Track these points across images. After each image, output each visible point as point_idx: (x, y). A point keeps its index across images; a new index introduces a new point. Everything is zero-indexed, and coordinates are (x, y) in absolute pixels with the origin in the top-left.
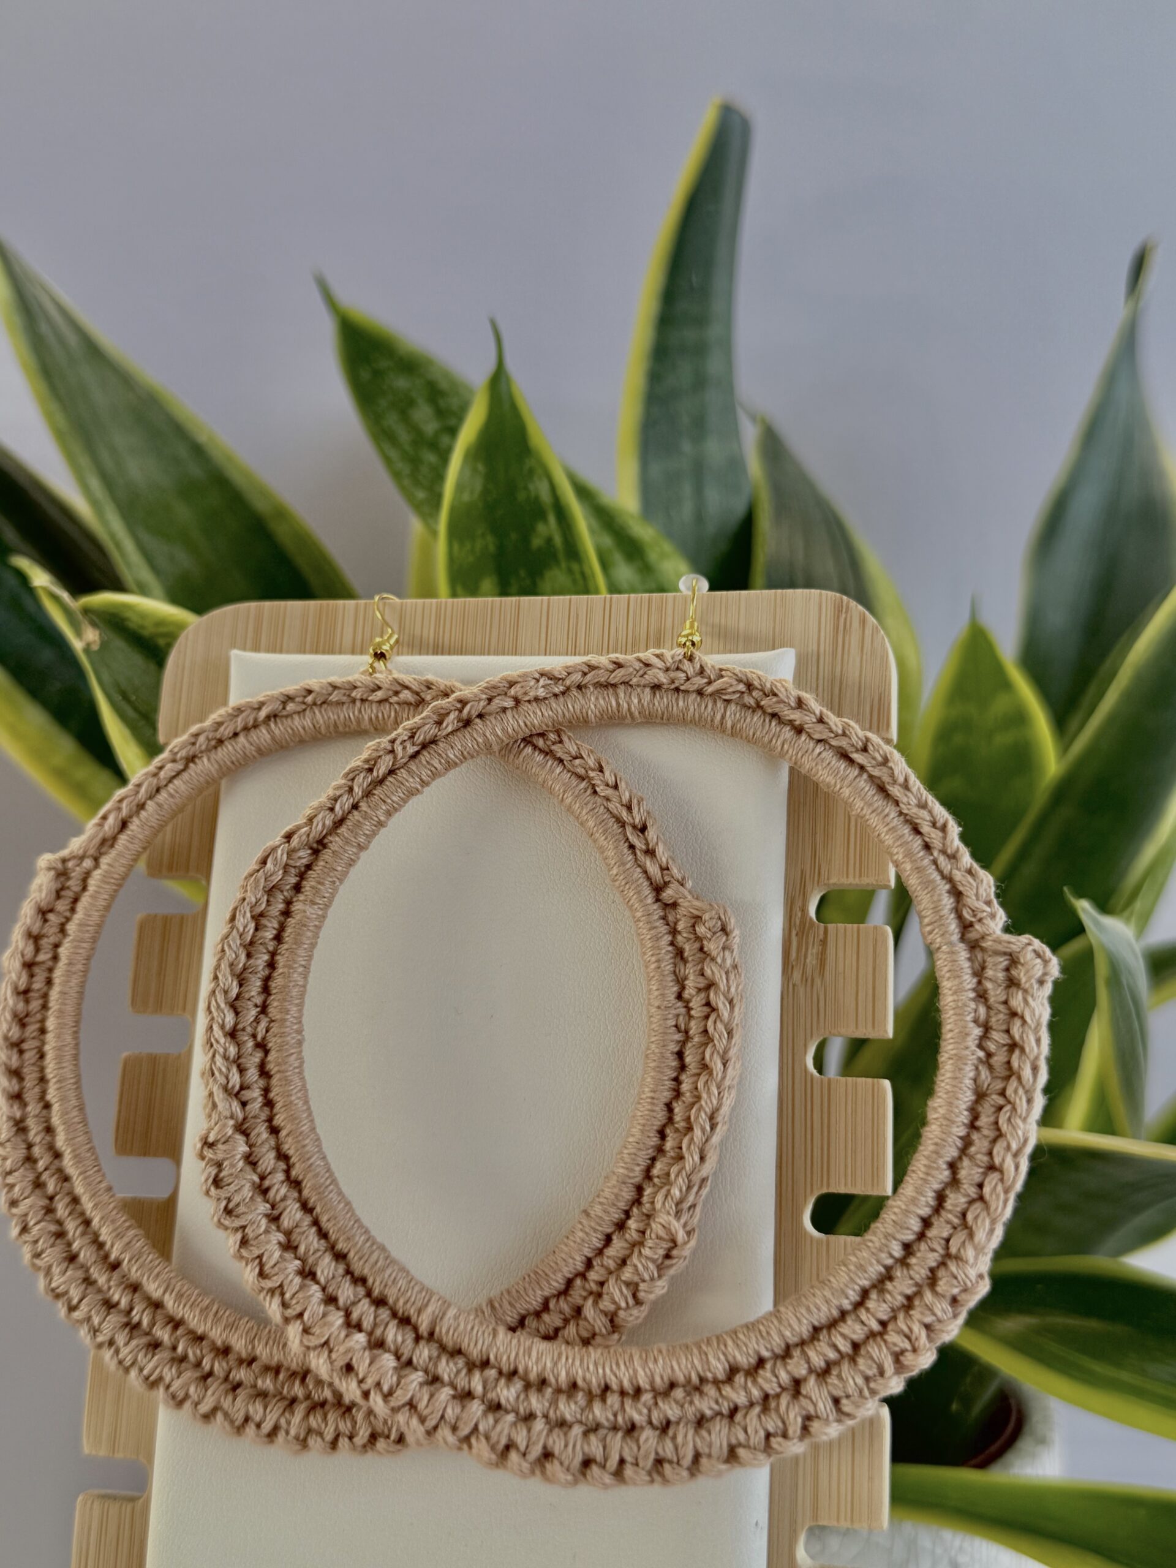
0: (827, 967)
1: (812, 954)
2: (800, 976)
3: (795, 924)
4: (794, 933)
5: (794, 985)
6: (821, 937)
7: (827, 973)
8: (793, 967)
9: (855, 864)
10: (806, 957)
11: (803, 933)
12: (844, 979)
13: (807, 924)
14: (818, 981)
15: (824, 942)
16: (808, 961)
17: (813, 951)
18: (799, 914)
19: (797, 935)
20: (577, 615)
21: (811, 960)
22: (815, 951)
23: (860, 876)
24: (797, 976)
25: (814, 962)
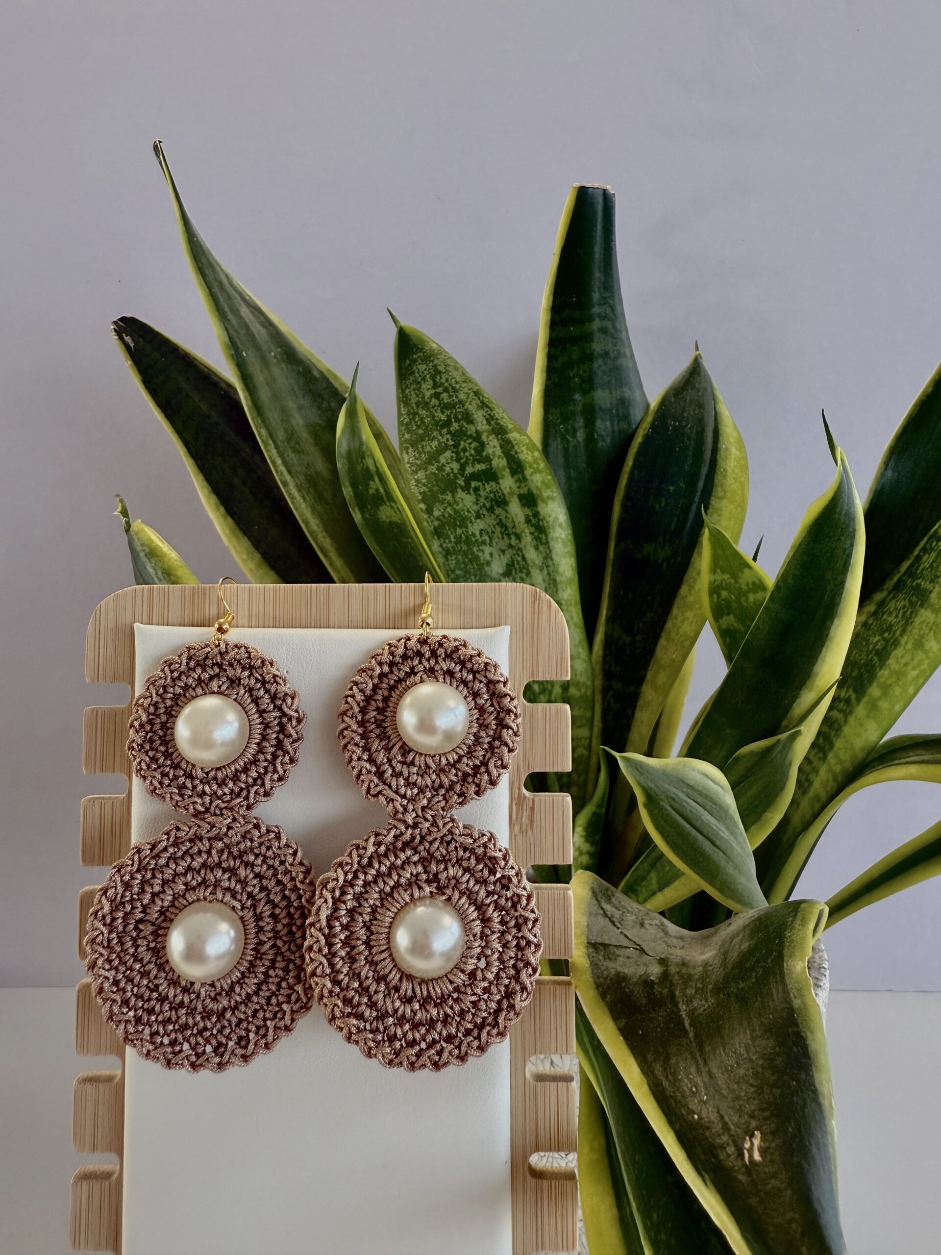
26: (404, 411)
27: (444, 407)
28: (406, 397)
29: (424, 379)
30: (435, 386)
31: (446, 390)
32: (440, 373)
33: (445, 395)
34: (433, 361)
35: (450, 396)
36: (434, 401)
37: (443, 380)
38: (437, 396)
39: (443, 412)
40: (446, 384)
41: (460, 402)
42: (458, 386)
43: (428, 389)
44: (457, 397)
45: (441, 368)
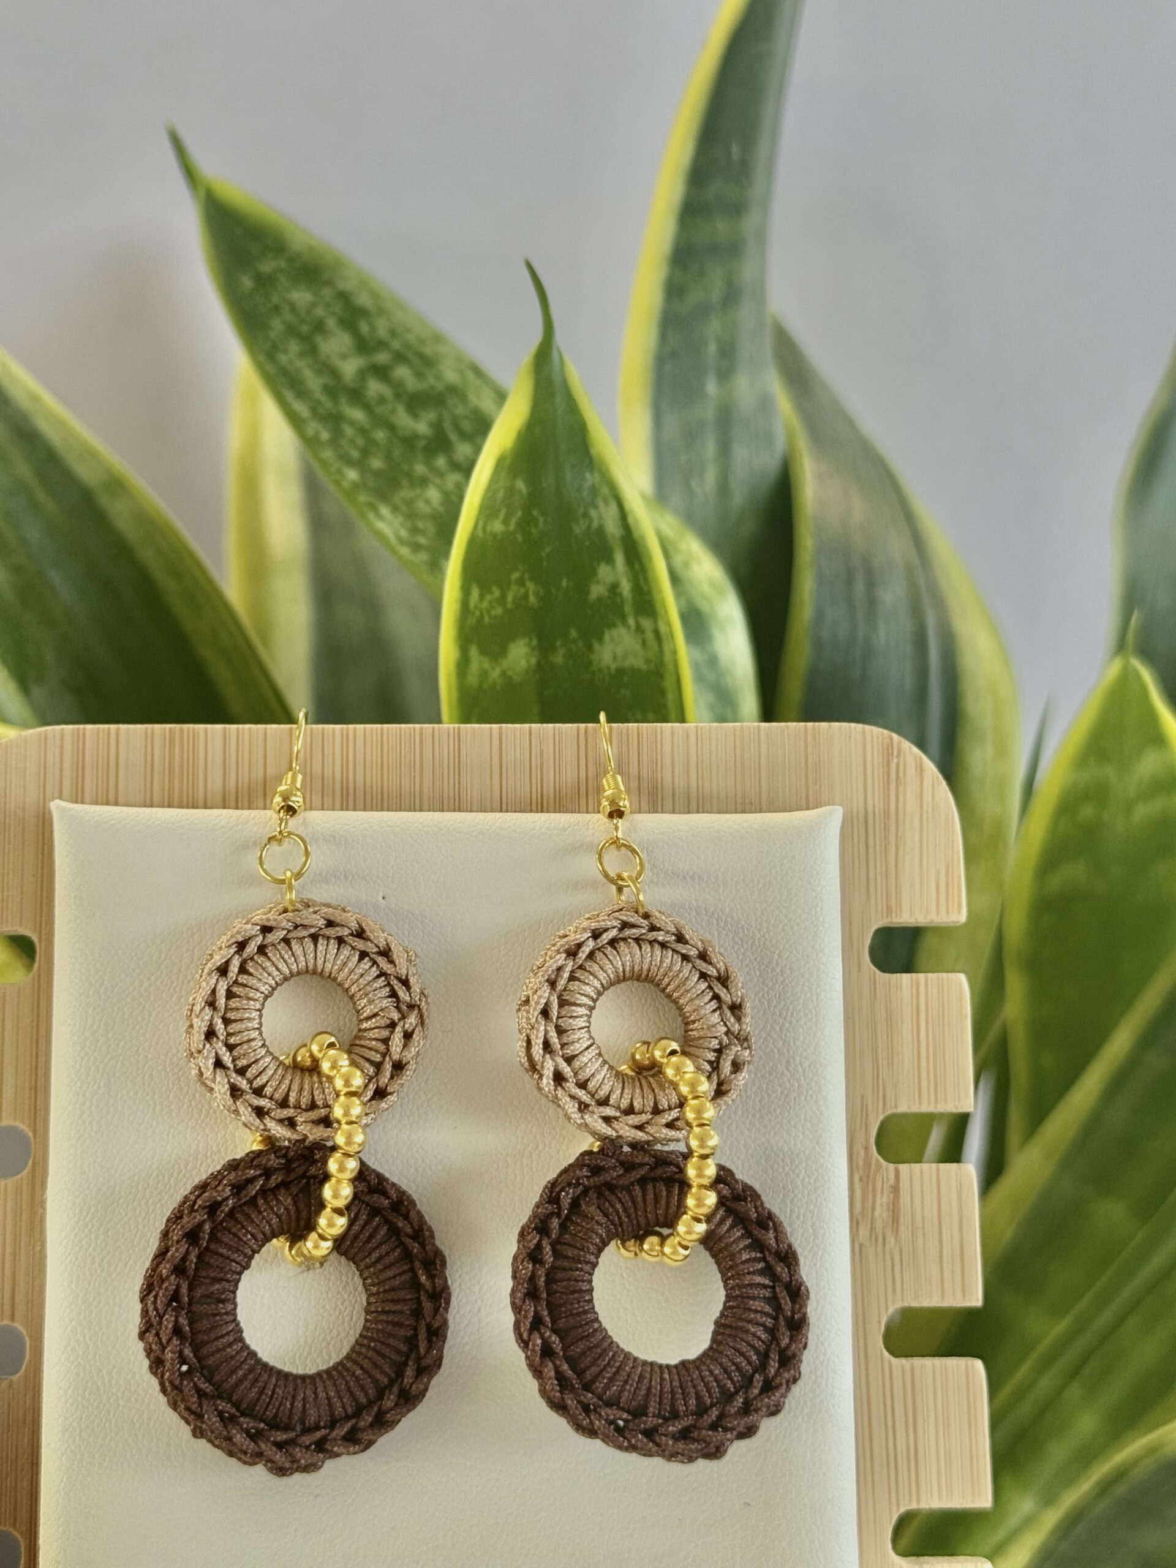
0: (902, 1220)
1: (882, 1205)
2: (868, 1234)
3: (858, 1164)
4: (857, 1178)
5: (861, 1246)
6: (892, 1181)
7: (902, 1229)
8: (858, 1223)
9: (928, 1085)
10: (873, 1210)
11: (868, 1176)
12: (924, 1235)
13: (873, 1166)
14: (891, 1239)
15: (896, 1189)
16: (877, 1213)
17: (883, 1200)
18: (862, 1153)
19: (861, 1180)
20: (542, 752)
21: (881, 1213)
22: (884, 1200)
23: (936, 1102)
24: (863, 1233)
25: (885, 1215)
26: (301, 408)
27: (416, 403)
28: (284, 372)
29: (319, 327)
30: (363, 346)
31: (400, 357)
32: (362, 313)
33: (402, 372)
34: (329, 283)
35: (419, 375)
36: (374, 387)
37: (382, 332)
38: (381, 372)
39: (415, 416)
40: (396, 345)
41: (452, 390)
42: (428, 350)
43: (344, 356)
44: (439, 377)
45: (363, 300)
